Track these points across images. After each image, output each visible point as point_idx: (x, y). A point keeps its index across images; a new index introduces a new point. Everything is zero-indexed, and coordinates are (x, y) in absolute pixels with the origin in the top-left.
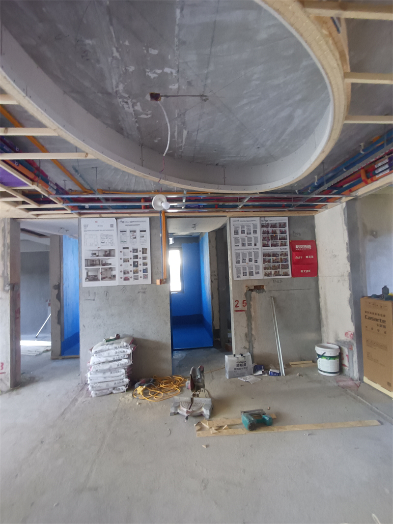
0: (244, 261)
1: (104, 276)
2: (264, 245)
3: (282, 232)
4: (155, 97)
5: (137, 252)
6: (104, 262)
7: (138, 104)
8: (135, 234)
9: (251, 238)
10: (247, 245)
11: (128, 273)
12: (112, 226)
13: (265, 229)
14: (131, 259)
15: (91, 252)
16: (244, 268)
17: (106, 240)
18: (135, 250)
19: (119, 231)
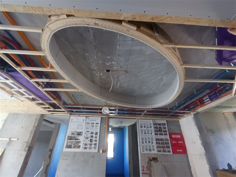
0: (146, 142)
1: (75, 146)
2: (156, 134)
3: (164, 128)
4: (108, 71)
5: (93, 134)
6: (76, 138)
7: (102, 73)
8: (93, 125)
9: (149, 130)
10: (147, 133)
11: (87, 145)
12: (83, 120)
13: (156, 126)
14: (89, 137)
15: (72, 132)
16: (146, 147)
17: (79, 127)
18: (92, 133)
19: (86, 123)
